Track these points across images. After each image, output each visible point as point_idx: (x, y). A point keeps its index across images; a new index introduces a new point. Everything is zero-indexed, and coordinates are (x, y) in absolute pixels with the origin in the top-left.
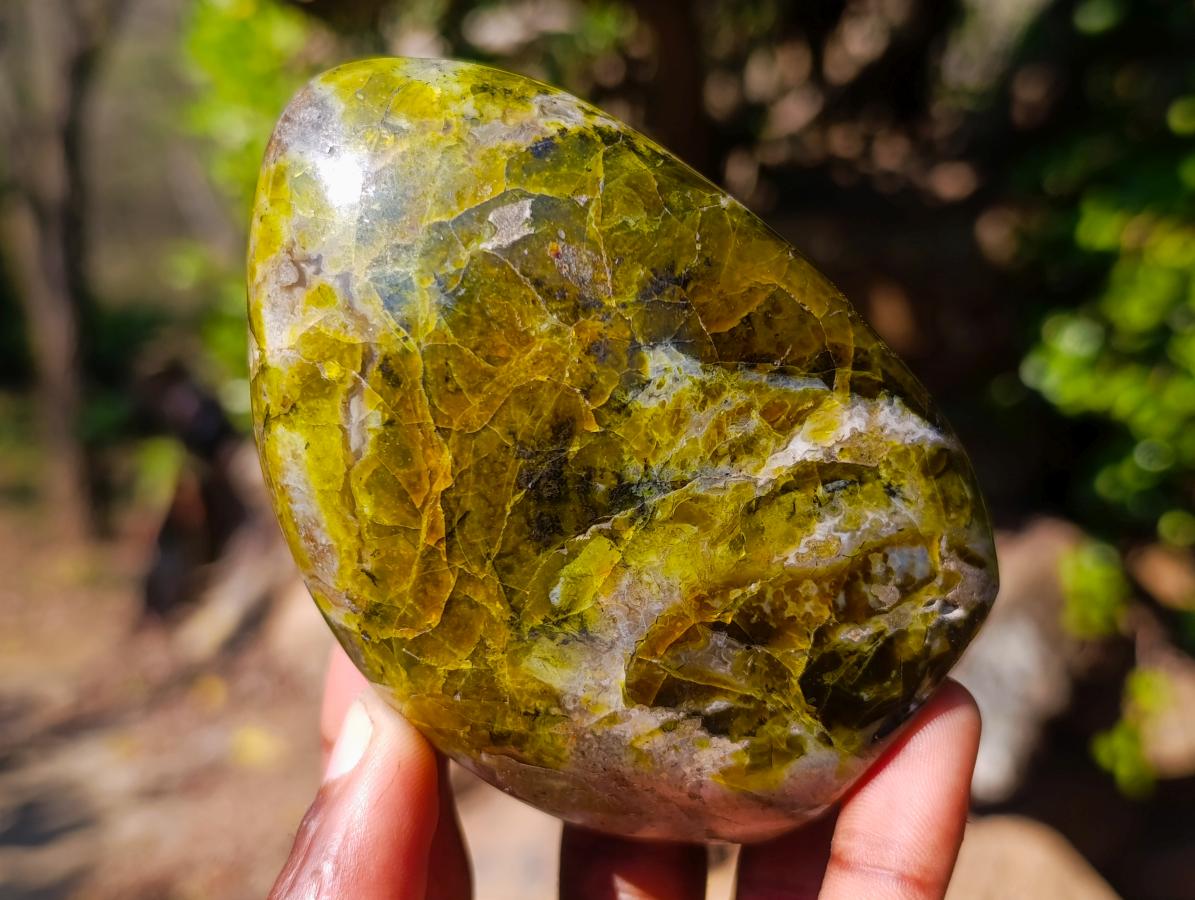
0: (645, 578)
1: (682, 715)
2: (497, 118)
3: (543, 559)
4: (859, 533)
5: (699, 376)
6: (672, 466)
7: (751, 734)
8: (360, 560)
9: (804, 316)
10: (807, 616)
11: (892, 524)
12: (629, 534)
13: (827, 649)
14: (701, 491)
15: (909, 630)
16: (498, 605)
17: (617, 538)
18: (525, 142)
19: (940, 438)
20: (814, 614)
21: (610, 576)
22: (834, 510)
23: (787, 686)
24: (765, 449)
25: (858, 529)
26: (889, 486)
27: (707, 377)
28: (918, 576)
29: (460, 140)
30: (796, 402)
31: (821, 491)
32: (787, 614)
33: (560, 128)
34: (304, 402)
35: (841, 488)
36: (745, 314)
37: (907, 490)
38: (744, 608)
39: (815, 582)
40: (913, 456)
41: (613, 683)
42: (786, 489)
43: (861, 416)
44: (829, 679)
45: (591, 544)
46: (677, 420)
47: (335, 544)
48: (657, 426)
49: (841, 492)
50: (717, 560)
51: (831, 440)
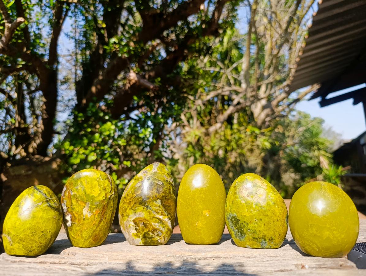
0: (143, 213)
1: (135, 226)
2: (167, 176)
3: (138, 205)
6: (152, 208)
7: (137, 232)
8: (128, 193)
9: (171, 209)
11: (162, 229)
13: (148, 232)
14: (152, 212)
15: (155, 238)
16: (132, 205)
17: (144, 209)
18: (166, 179)
20: (150, 229)
21: (141, 211)
22: (159, 224)
23: (143, 232)
24: (159, 214)
25: (159, 227)
27: (160, 205)
28: (160, 235)
29: (163, 175)
30: (164, 214)
31: (159, 221)
32: (148, 227)
33: (170, 181)
34: (136, 180)
35: (161, 223)
36: (167, 205)
37: (165, 228)
38: (146, 223)
39: (152, 227)
40: (168, 227)
41: (133, 218)
42: (157, 219)
43: (167, 220)
44: (146, 235)
45: (142, 207)
46: (155, 206)
47: (128, 190)
50: (148, 218)
51: (164, 219)
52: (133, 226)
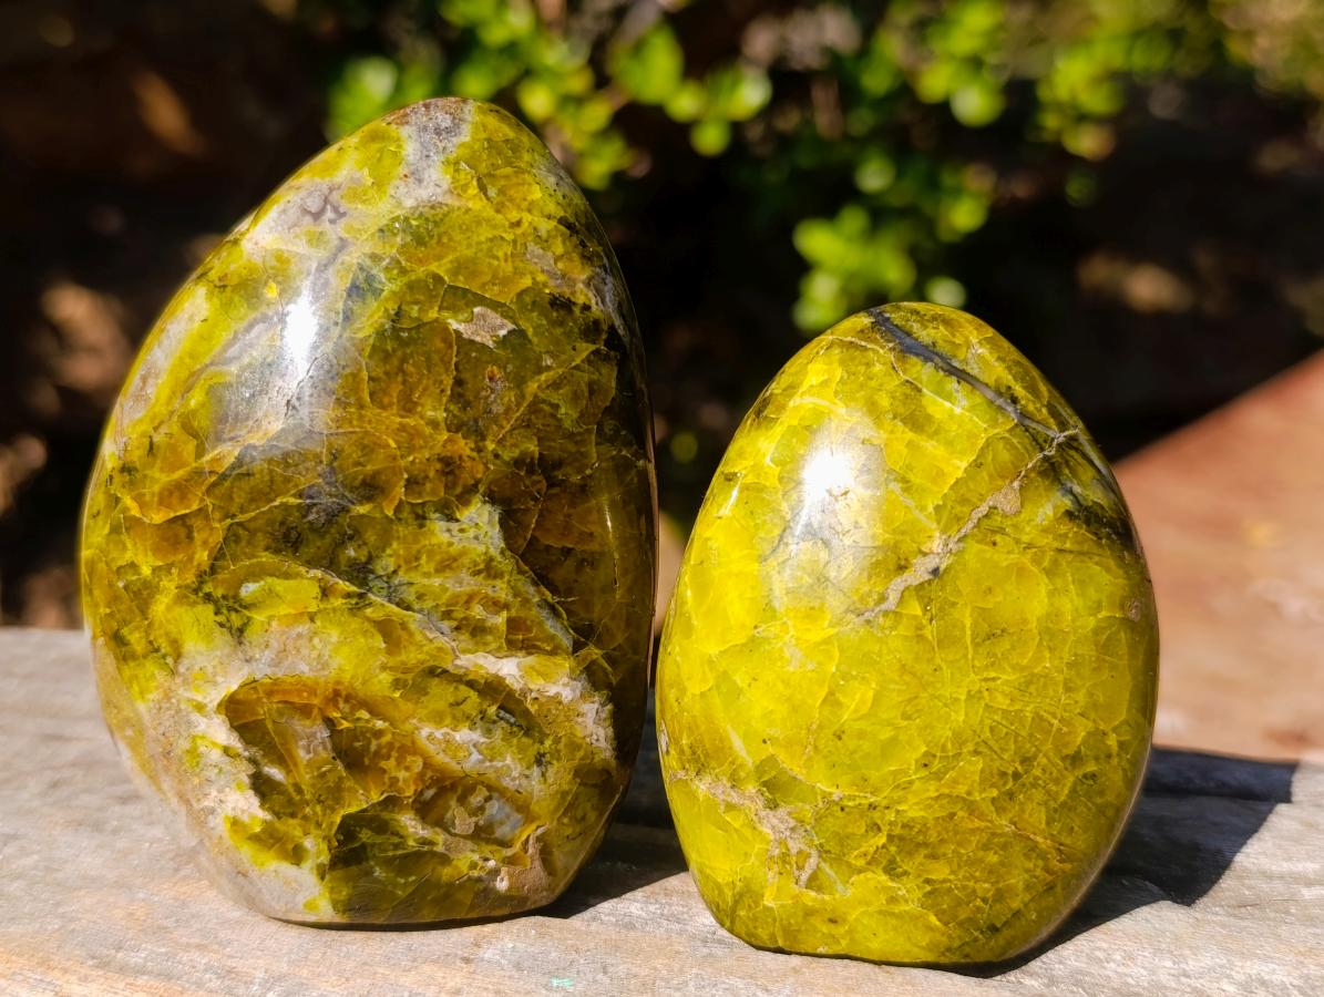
0: (316, 641)
1: (246, 754)
2: (554, 253)
3: (266, 558)
4: (488, 764)
5: (494, 552)
6: (413, 590)
7: (277, 815)
8: (156, 429)
9: (607, 589)
10: (394, 780)
11: (517, 782)
12: (338, 602)
13: (385, 815)
14: (413, 626)
15: (454, 862)
16: (206, 553)
17: (327, 596)
18: (553, 288)
19: (613, 763)
20: (400, 784)
21: (295, 615)
22: (488, 732)
23: (333, 810)
24: (486, 644)
25: (490, 761)
26: (543, 755)
27: (499, 558)
28: (499, 833)
29: (515, 242)
30: (541, 636)
31: (492, 710)
32: (383, 764)
33: (587, 303)
34: (233, 291)
35: (508, 722)
36: (571, 546)
37: (551, 772)
38: (358, 730)
39: (425, 764)
40: (581, 754)
41: (224, 685)
42: (471, 684)
43: (574, 691)
44: (365, 836)
45: (305, 581)
46: (447, 564)
47: (153, 401)
48: (431, 554)
49: (505, 725)
50: (375, 681)
51: (536, 684)
52: (226, 750)
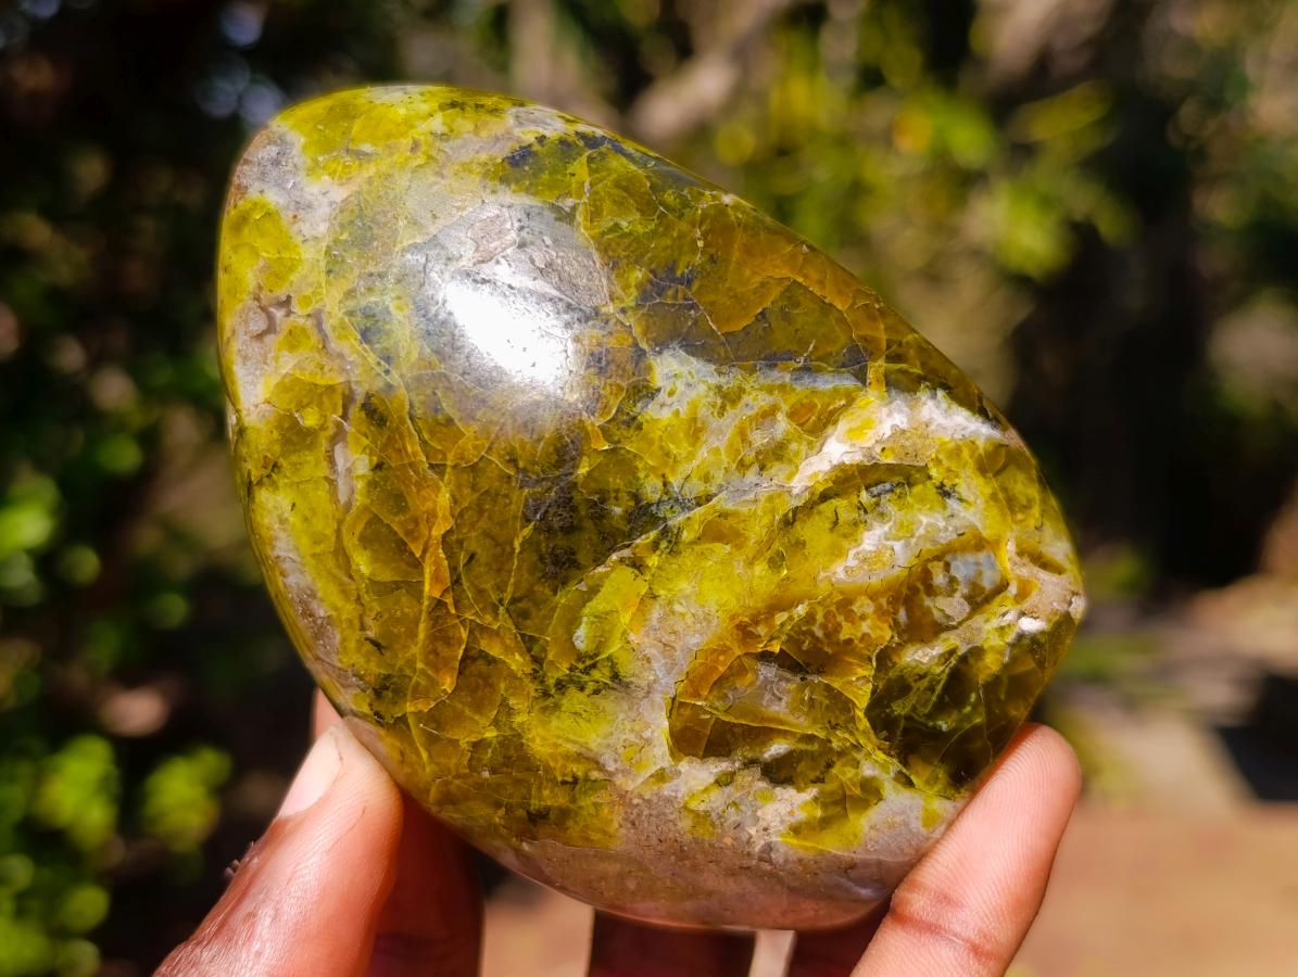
0: (677, 608)
1: (737, 765)
2: (469, 132)
3: (562, 599)
4: (913, 540)
5: (714, 380)
6: (695, 480)
7: (818, 780)
8: (363, 628)
9: (826, 308)
10: (865, 637)
11: (950, 529)
12: (653, 561)
13: (892, 674)
14: (730, 507)
15: (986, 647)
16: (517, 657)
17: (641, 566)
18: (501, 152)
19: (996, 434)
20: (873, 636)
21: (638, 610)
22: (883, 516)
23: (853, 720)
24: (797, 454)
25: (912, 536)
26: (942, 486)
27: (722, 380)
28: (987, 584)
29: (430, 157)
30: (826, 400)
31: (864, 496)
32: (844, 635)
33: (537, 135)
34: (285, 459)
35: (887, 492)
36: (760, 310)
37: (962, 489)
38: (792, 633)
39: (871, 598)
40: (966, 453)
41: (656, 734)
42: (825, 497)
43: (900, 411)
44: (899, 709)
45: (613, 575)
46: (695, 430)
47: (334, 613)
48: (672, 437)
49: (888, 496)
50: (755, 583)
51: (868, 440)
52: (724, 781)
